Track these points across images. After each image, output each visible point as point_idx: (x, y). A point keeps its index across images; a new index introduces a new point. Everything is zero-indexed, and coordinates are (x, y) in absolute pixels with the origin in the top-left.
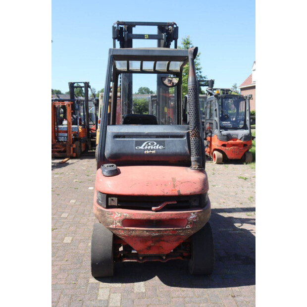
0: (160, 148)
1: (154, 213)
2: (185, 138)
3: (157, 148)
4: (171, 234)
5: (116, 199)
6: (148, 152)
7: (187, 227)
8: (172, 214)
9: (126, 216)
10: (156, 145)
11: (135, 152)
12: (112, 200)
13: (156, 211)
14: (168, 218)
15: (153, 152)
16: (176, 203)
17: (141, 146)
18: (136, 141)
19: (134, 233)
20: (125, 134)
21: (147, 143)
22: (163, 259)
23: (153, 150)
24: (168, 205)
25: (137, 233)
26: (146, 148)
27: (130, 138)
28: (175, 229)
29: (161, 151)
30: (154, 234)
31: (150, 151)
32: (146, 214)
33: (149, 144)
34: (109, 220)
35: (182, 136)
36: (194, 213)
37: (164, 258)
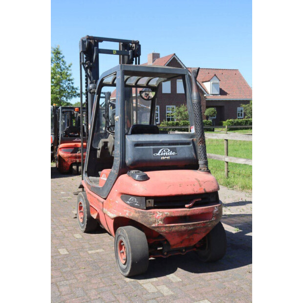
0: (173, 154)
1: (188, 209)
2: (191, 145)
3: (171, 154)
4: (202, 226)
5: (152, 201)
6: (164, 158)
7: (213, 219)
8: (202, 209)
9: (167, 214)
10: (170, 152)
11: (153, 158)
12: (149, 202)
13: (190, 207)
14: (200, 213)
15: (168, 158)
16: (200, 200)
17: (157, 153)
18: (154, 149)
19: (174, 229)
20: (144, 143)
21: (163, 150)
22: (182, 252)
23: (167, 156)
24: (196, 201)
25: (177, 229)
26: (162, 154)
27: (148, 146)
28: (205, 221)
29: (174, 157)
30: (190, 228)
31: (166, 157)
32: (183, 211)
33: (164, 151)
34: (151, 220)
35: (188, 144)
36: (216, 207)
37: (184, 250)
